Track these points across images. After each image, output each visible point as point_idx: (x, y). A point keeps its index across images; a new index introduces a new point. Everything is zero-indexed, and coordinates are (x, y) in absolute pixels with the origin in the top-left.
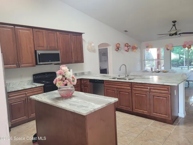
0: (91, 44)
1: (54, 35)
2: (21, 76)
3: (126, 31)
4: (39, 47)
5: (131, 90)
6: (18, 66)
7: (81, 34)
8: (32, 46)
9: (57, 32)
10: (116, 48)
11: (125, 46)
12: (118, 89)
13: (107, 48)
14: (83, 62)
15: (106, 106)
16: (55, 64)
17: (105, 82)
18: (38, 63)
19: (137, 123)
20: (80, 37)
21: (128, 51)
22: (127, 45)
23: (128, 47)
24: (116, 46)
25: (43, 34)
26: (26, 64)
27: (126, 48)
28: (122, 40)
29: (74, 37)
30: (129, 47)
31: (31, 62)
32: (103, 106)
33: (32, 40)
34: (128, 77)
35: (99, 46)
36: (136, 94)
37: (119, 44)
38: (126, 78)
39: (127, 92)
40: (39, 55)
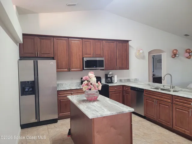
0: (139, 51)
1: (101, 44)
2: (72, 79)
3: (186, 35)
4: (86, 54)
5: (172, 103)
6: (69, 70)
7: (127, 41)
8: (81, 54)
9: (104, 41)
10: (173, 54)
11: (186, 52)
12: (158, 100)
13: (161, 55)
14: (128, 69)
15: (116, 114)
16: (101, 70)
17: (144, 92)
18: (85, 68)
19: (173, 142)
20: (127, 45)
21: (190, 58)
22: (188, 51)
23: (189, 53)
24: (173, 52)
25: (90, 43)
26: (75, 68)
27: (188, 55)
28: (181, 45)
29: (120, 45)
30: (191, 54)
31: (79, 67)
32: (113, 114)
33: (81, 49)
34: (173, 88)
35: (150, 53)
36: (177, 109)
37: (176, 50)
38: (171, 89)
39: (167, 106)
40: (85, 61)
